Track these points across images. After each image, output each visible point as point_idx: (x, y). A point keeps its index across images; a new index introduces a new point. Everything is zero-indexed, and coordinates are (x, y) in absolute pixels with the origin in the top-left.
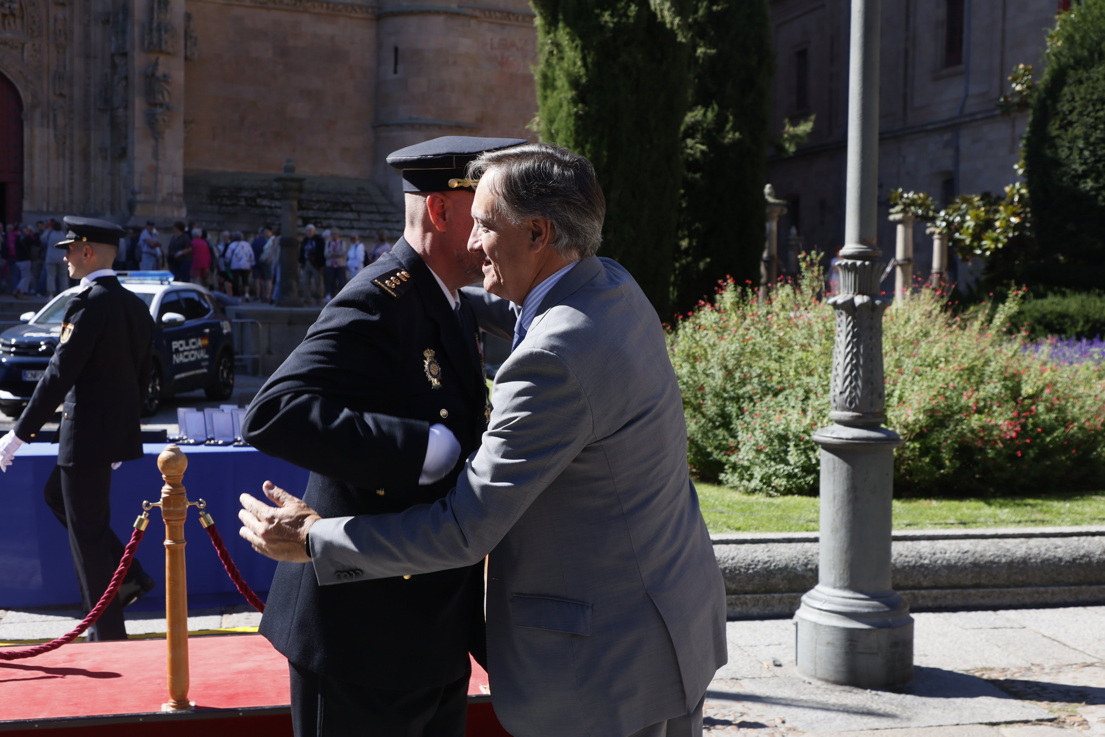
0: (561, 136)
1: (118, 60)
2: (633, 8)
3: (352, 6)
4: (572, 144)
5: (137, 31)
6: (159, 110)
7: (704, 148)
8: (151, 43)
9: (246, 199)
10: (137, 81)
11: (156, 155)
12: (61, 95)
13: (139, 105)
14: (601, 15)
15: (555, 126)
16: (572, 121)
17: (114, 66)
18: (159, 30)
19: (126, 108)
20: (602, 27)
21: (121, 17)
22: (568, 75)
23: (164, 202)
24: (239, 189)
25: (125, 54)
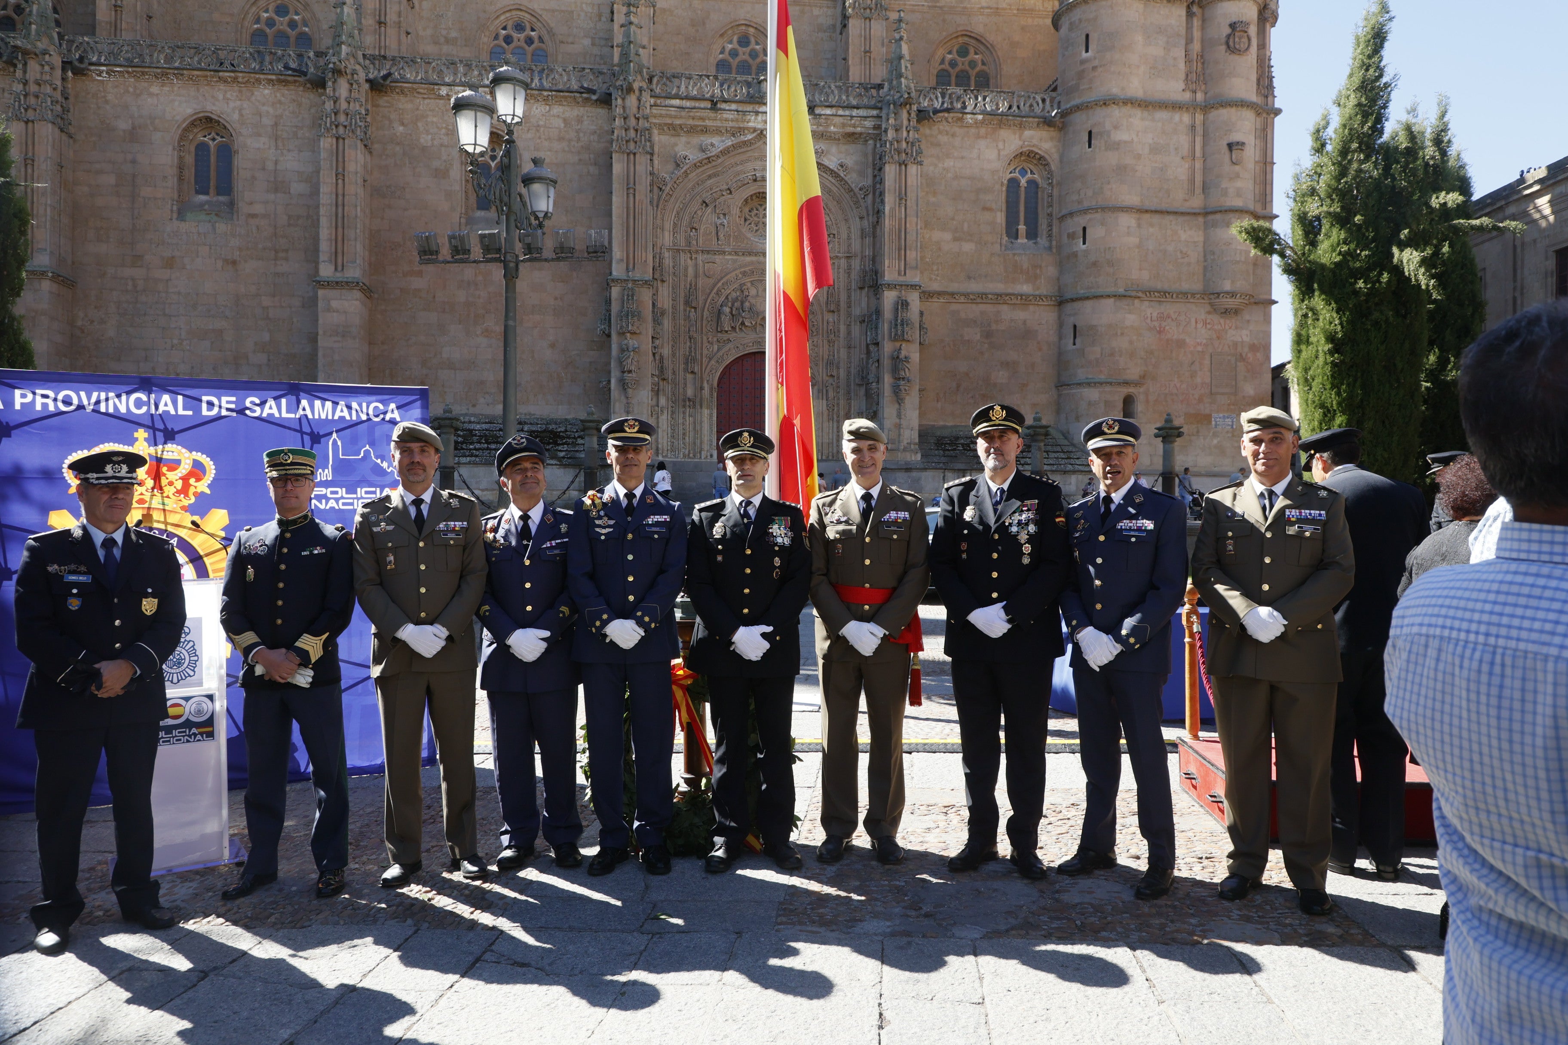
0: (1318, 380)
1: (872, 348)
2: (1385, 275)
3: (1040, 296)
4: (1328, 386)
5: (886, 326)
6: (902, 383)
7: (1429, 384)
8: (896, 334)
9: (963, 445)
10: (886, 362)
11: (899, 416)
12: (832, 376)
13: (887, 379)
14: (1356, 283)
15: (1311, 373)
16: (1328, 368)
17: (868, 352)
18: (902, 325)
19: (878, 382)
20: (1356, 293)
21: (874, 317)
22: (1325, 331)
23: (905, 450)
24: (957, 438)
25: (877, 344)
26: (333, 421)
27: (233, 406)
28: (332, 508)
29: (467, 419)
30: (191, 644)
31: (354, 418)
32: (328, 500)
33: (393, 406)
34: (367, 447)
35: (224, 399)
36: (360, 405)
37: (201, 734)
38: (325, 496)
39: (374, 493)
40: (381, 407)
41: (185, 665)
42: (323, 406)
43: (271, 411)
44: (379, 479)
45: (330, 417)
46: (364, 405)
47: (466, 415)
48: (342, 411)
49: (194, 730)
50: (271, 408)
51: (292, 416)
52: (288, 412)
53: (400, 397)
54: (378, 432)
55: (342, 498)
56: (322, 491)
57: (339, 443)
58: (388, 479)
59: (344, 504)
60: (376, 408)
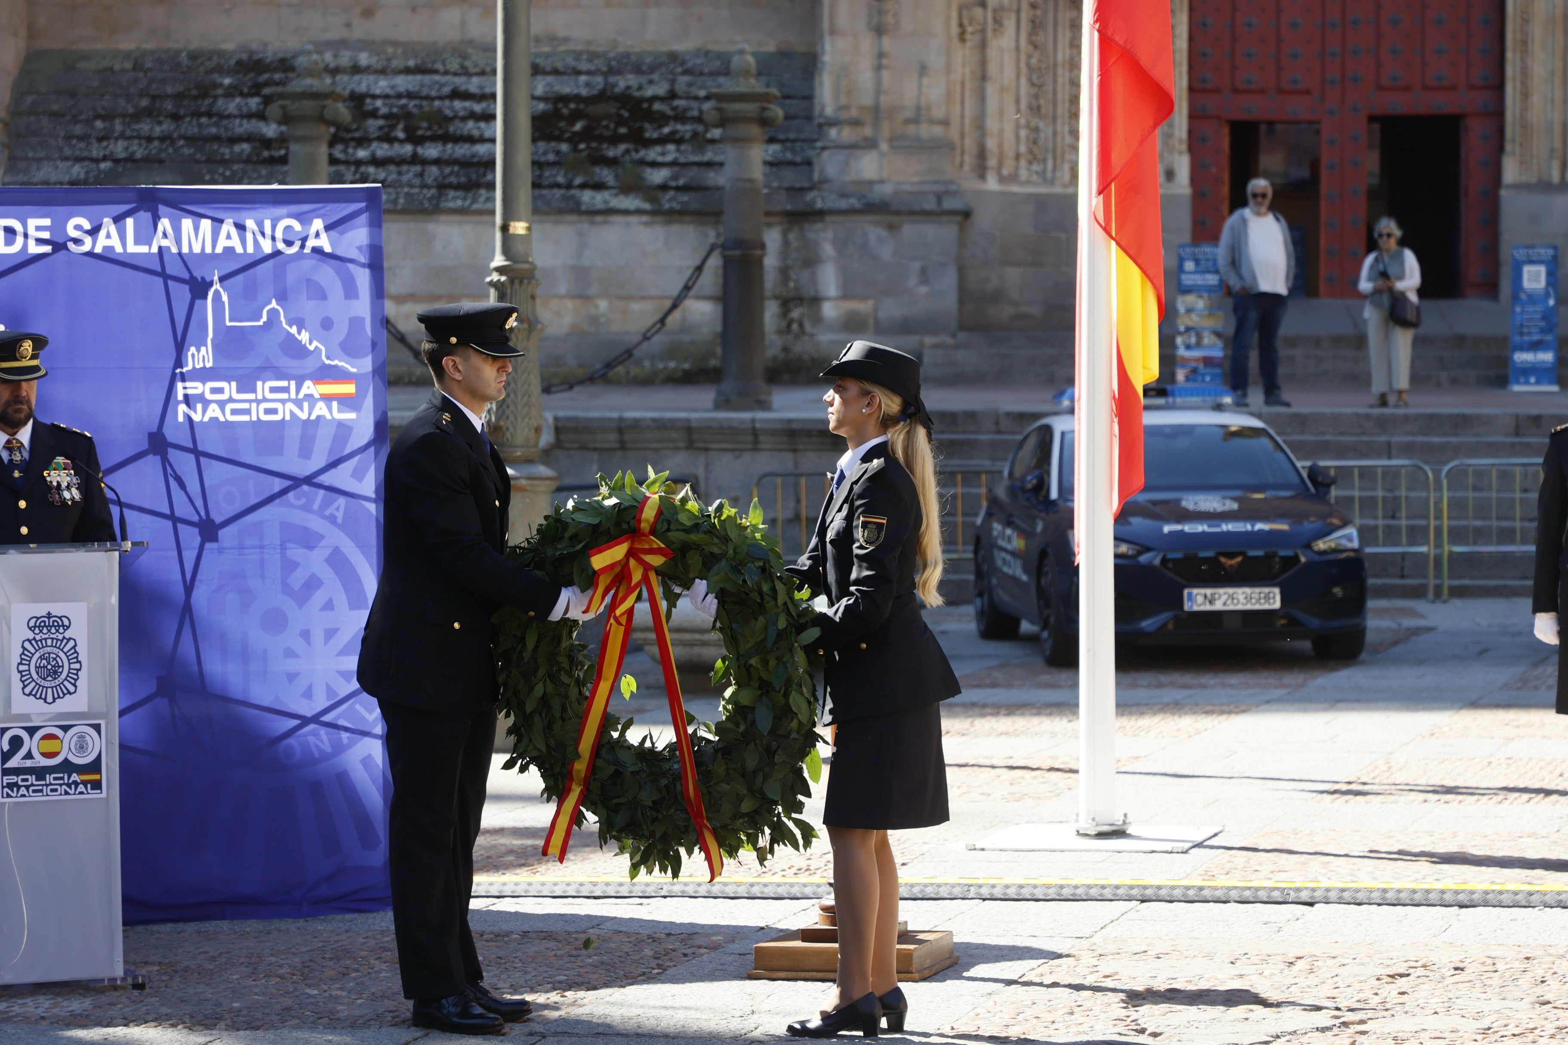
26: (214, 256)
27: (46, 235)
28: (214, 420)
29: (345, 60)
30: (72, 643)
31: (250, 249)
32: (206, 403)
33: (318, 224)
34: (274, 304)
35: (32, 223)
36: (260, 225)
37: (85, 783)
38: (201, 398)
39: (286, 390)
40: (297, 226)
41: (64, 676)
42: (196, 228)
43: (108, 243)
44: (294, 363)
45: (208, 250)
46: (267, 224)
47: (343, 44)
48: (229, 237)
49: (75, 777)
50: (108, 236)
51: (144, 249)
52: (137, 242)
53: (330, 206)
54: (292, 274)
55: (231, 400)
56: (195, 388)
57: (225, 298)
58: (310, 365)
59: (234, 412)
60: (288, 228)
